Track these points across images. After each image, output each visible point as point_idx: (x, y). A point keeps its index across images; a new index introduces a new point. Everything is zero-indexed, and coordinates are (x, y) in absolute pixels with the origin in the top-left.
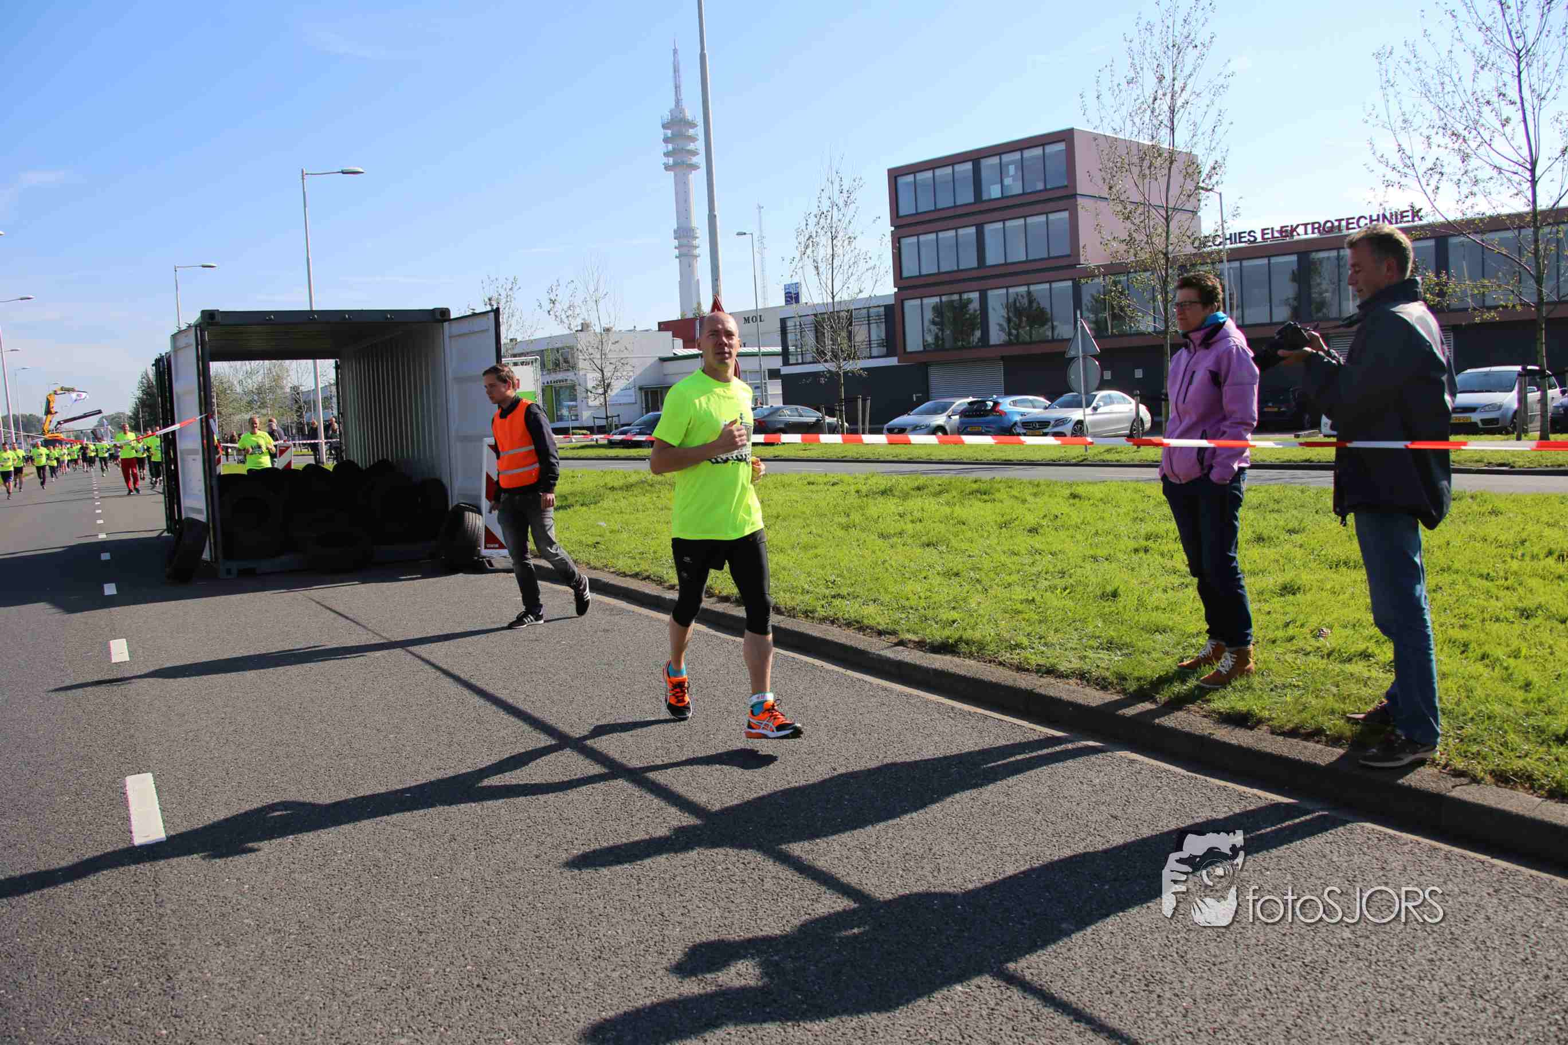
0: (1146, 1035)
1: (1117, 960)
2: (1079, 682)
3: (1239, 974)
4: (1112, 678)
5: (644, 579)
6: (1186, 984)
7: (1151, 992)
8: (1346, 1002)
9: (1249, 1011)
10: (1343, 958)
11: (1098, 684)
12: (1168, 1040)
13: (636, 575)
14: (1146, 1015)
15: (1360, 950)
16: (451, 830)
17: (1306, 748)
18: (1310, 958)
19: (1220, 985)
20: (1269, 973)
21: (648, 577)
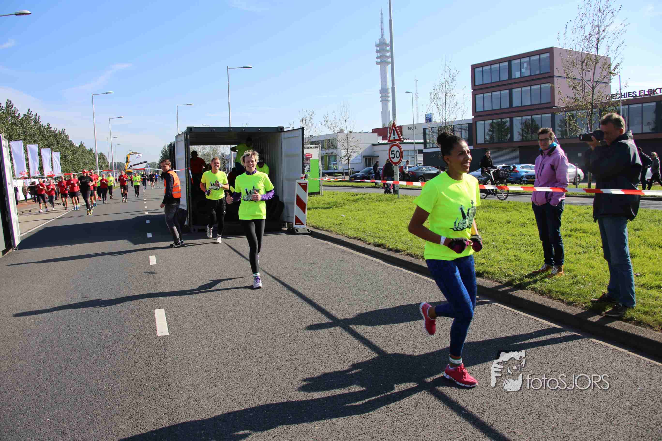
0: (535, 436)
1: (529, 406)
2: (532, 292)
3: (578, 416)
4: (546, 291)
5: (358, 240)
6: (555, 418)
7: (540, 420)
8: (622, 431)
9: (580, 431)
10: (624, 414)
11: (540, 293)
12: (544, 439)
13: (355, 238)
14: (536, 428)
15: (632, 411)
16: (274, 338)
17: (625, 325)
18: (610, 412)
19: (570, 419)
20: (591, 417)
21: (360, 239)
